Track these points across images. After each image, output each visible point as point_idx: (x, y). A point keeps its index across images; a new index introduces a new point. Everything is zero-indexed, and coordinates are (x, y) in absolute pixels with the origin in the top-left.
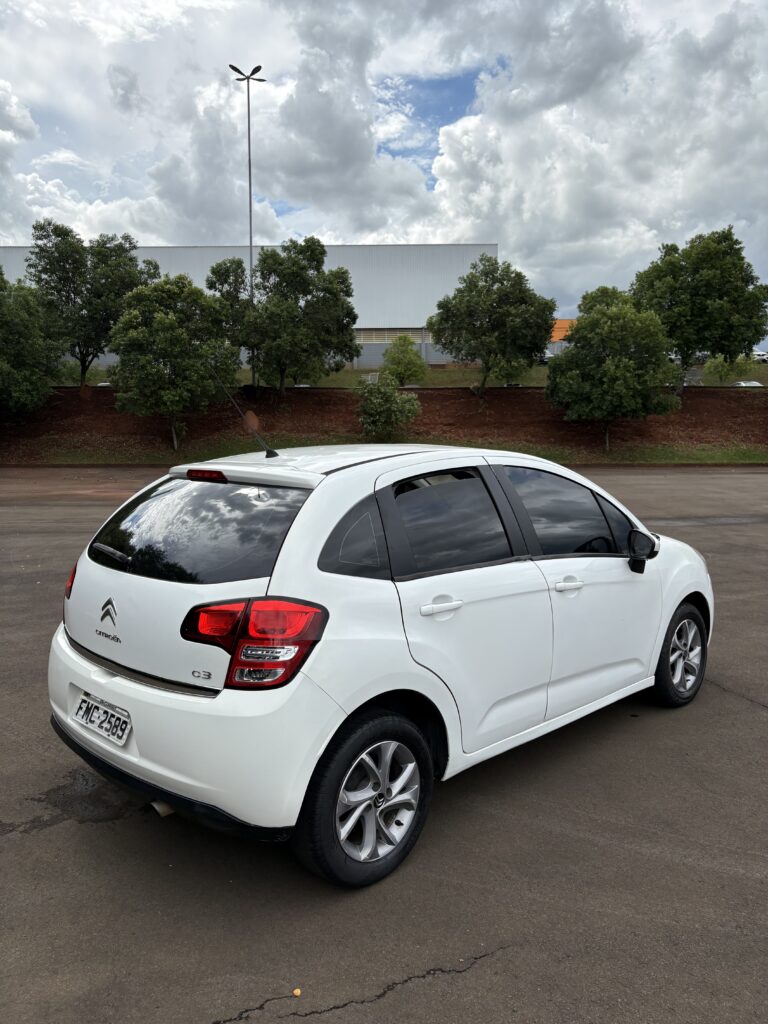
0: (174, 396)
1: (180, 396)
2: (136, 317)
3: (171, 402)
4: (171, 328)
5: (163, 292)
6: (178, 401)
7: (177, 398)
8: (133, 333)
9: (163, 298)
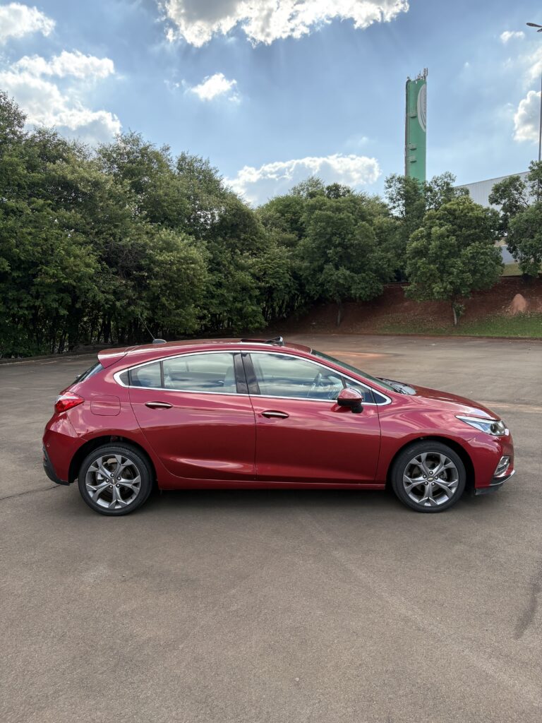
0: (440, 288)
1: (445, 288)
2: (422, 231)
7: (442, 290)
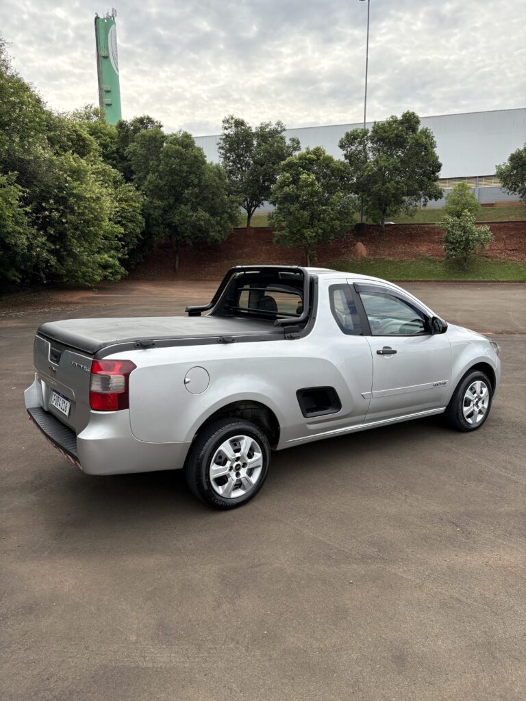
0: (312, 233)
1: (316, 233)
2: (288, 178)
3: (310, 237)
4: (312, 184)
5: (306, 160)
6: (315, 236)
8: (286, 189)
9: (306, 164)
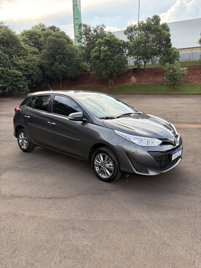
2: (97, 49)
3: (104, 74)
4: (106, 51)
6: (106, 74)
9: (105, 42)
